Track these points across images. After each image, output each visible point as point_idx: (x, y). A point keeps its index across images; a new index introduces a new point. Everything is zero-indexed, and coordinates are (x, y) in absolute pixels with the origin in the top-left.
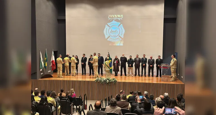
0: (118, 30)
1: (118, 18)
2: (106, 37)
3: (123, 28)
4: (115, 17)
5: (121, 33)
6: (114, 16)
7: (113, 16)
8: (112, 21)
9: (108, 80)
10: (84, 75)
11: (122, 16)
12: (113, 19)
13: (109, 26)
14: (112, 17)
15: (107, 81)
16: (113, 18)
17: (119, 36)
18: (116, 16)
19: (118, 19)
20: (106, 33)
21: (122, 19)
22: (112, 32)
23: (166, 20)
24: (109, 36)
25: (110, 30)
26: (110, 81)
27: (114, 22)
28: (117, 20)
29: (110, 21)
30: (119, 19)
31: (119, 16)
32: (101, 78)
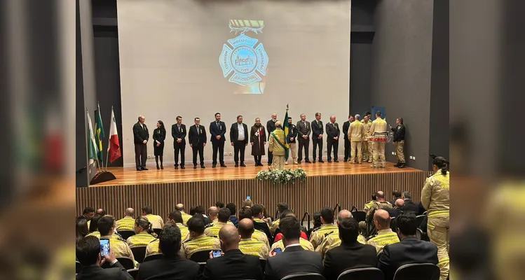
0: (254, 59)
1: (251, 26)
2: (226, 73)
3: (264, 53)
4: (245, 26)
5: (259, 65)
6: (244, 23)
7: (240, 21)
8: (239, 34)
9: (290, 174)
10: (180, 169)
11: (262, 23)
12: (241, 29)
13: (232, 48)
14: (237, 24)
15: (288, 176)
16: (240, 26)
17: (256, 71)
18: (247, 22)
19: (253, 30)
20: (225, 63)
21: (262, 30)
22: (239, 61)
23: (355, 37)
24: (233, 72)
25: (234, 58)
26: (292, 175)
27: (243, 37)
28: (250, 34)
29: (234, 35)
30: (255, 30)
31: (254, 23)
32: (270, 171)
